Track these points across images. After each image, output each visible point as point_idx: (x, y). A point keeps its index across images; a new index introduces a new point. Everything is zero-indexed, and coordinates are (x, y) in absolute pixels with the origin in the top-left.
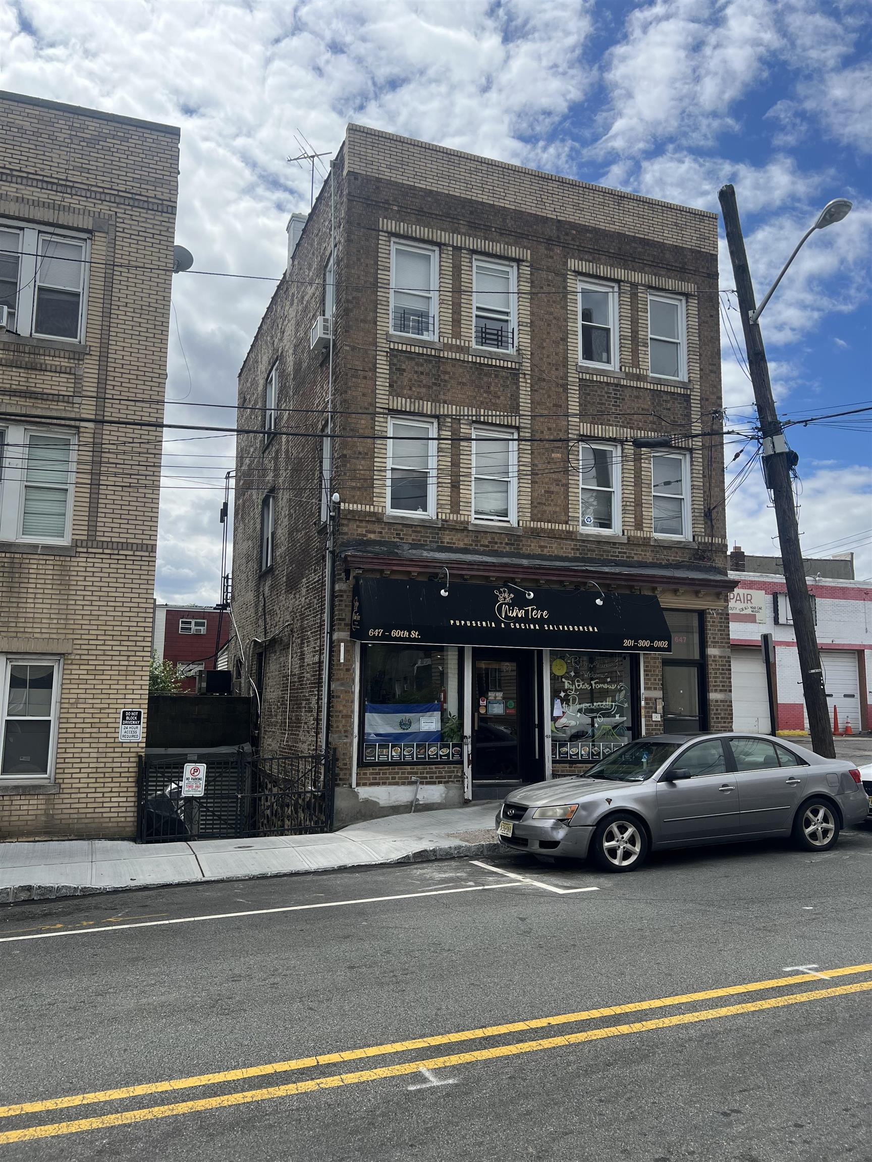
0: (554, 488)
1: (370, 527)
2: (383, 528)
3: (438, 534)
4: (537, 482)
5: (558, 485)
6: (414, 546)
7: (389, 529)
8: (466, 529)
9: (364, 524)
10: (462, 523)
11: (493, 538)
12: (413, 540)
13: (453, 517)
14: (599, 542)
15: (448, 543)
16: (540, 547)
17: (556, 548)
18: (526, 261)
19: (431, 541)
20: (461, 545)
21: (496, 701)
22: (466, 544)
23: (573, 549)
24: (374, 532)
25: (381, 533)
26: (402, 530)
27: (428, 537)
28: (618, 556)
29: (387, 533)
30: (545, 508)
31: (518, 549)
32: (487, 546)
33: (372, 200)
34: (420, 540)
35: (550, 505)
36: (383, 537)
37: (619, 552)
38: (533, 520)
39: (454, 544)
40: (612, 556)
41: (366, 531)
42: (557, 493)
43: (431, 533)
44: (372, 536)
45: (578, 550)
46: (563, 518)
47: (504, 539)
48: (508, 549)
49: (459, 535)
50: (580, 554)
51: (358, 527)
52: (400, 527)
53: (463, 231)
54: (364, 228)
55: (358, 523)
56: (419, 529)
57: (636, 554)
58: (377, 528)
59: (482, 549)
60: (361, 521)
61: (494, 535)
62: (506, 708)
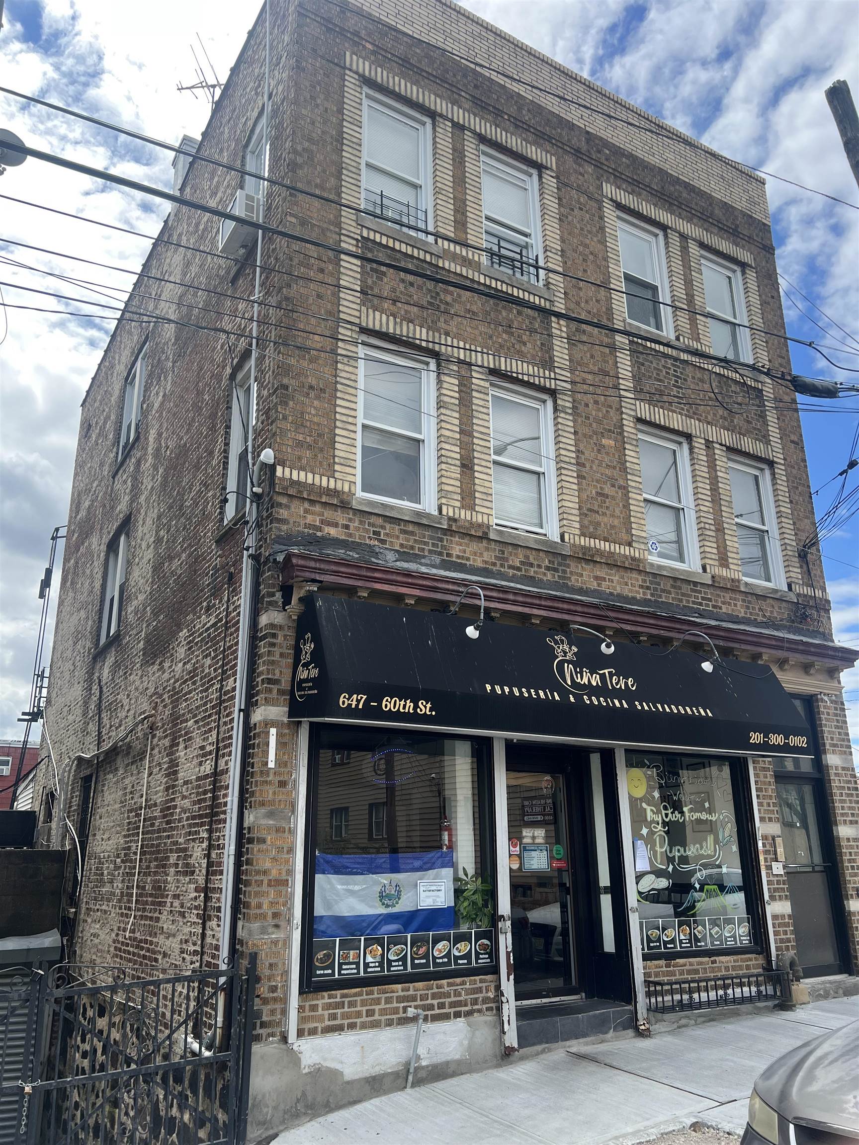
0: (608, 490)
1: (328, 514)
2: (350, 520)
3: (441, 540)
4: (584, 478)
5: (613, 486)
6: (403, 556)
7: (361, 522)
8: (484, 537)
9: (317, 508)
10: (480, 526)
11: (527, 557)
12: (402, 545)
13: (465, 515)
14: (675, 579)
15: (458, 557)
16: (597, 578)
17: (619, 582)
18: (551, 169)
19: (430, 551)
20: (479, 563)
21: (535, 847)
22: (486, 562)
23: (641, 587)
24: (336, 525)
25: (347, 527)
26: (383, 527)
27: (426, 543)
28: (701, 604)
29: (356, 528)
30: (599, 518)
31: (564, 578)
32: (519, 569)
33: (336, 25)
34: (412, 548)
35: (604, 514)
36: (350, 535)
37: (703, 598)
38: (583, 534)
39: (468, 559)
40: (694, 603)
41: (322, 522)
42: (613, 498)
43: (431, 538)
44: (333, 532)
45: (648, 588)
46: (625, 537)
47: (543, 561)
48: (549, 576)
49: (475, 546)
50: (652, 595)
51: (306, 511)
52: (380, 521)
53: (467, 106)
54: (322, 57)
55: (306, 505)
56: (411, 528)
57: (724, 603)
58: (341, 517)
59: (511, 572)
60: (312, 502)
61: (528, 552)
62: (551, 858)
